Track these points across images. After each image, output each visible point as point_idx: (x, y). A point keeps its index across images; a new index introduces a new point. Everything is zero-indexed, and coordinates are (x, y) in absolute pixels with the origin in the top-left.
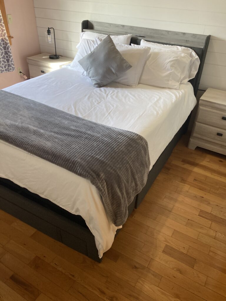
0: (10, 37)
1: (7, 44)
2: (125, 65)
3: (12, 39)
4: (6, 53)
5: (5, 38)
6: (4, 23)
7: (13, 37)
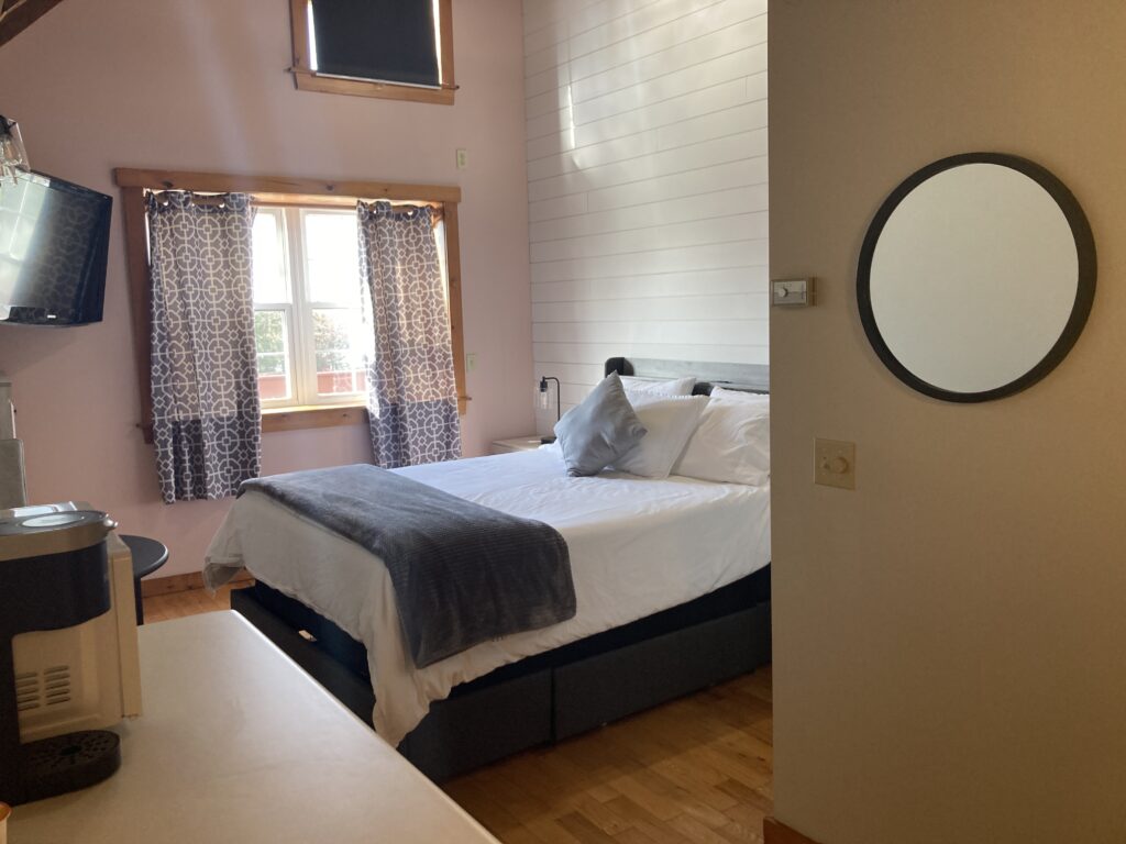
0: (464, 398)
1: (451, 409)
2: (632, 427)
3: (469, 402)
4: (447, 429)
5: (450, 399)
6: (455, 368)
7: (470, 399)
